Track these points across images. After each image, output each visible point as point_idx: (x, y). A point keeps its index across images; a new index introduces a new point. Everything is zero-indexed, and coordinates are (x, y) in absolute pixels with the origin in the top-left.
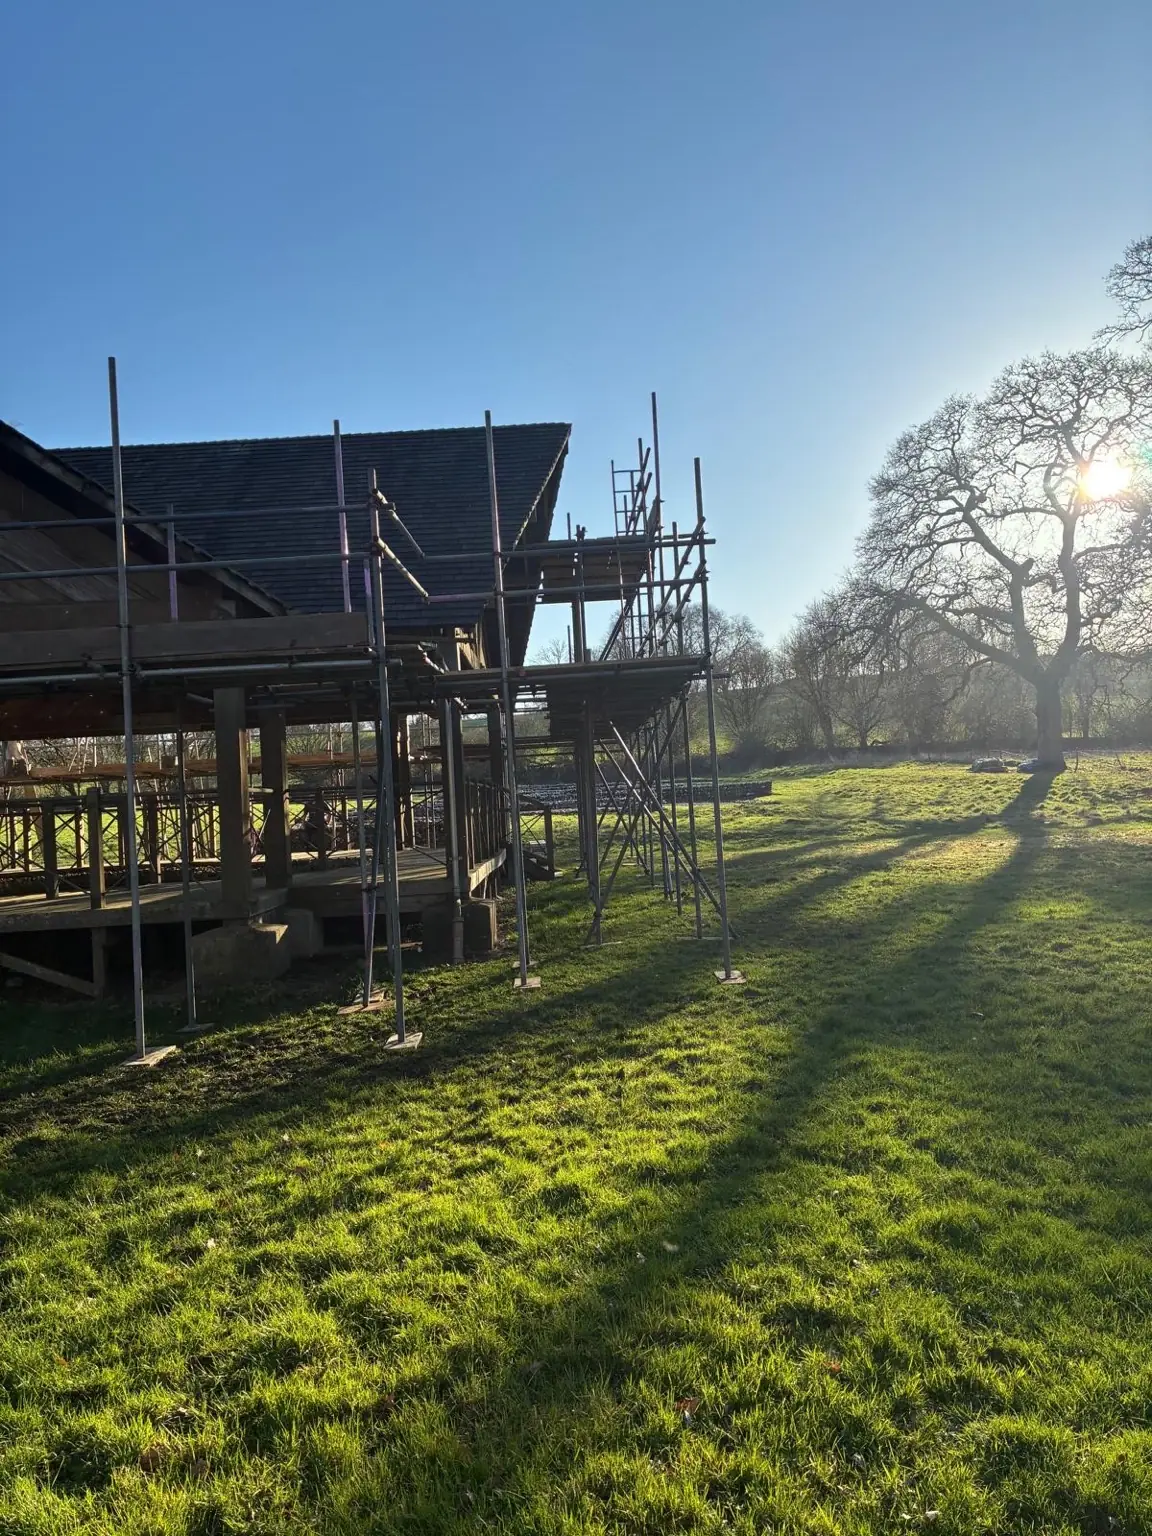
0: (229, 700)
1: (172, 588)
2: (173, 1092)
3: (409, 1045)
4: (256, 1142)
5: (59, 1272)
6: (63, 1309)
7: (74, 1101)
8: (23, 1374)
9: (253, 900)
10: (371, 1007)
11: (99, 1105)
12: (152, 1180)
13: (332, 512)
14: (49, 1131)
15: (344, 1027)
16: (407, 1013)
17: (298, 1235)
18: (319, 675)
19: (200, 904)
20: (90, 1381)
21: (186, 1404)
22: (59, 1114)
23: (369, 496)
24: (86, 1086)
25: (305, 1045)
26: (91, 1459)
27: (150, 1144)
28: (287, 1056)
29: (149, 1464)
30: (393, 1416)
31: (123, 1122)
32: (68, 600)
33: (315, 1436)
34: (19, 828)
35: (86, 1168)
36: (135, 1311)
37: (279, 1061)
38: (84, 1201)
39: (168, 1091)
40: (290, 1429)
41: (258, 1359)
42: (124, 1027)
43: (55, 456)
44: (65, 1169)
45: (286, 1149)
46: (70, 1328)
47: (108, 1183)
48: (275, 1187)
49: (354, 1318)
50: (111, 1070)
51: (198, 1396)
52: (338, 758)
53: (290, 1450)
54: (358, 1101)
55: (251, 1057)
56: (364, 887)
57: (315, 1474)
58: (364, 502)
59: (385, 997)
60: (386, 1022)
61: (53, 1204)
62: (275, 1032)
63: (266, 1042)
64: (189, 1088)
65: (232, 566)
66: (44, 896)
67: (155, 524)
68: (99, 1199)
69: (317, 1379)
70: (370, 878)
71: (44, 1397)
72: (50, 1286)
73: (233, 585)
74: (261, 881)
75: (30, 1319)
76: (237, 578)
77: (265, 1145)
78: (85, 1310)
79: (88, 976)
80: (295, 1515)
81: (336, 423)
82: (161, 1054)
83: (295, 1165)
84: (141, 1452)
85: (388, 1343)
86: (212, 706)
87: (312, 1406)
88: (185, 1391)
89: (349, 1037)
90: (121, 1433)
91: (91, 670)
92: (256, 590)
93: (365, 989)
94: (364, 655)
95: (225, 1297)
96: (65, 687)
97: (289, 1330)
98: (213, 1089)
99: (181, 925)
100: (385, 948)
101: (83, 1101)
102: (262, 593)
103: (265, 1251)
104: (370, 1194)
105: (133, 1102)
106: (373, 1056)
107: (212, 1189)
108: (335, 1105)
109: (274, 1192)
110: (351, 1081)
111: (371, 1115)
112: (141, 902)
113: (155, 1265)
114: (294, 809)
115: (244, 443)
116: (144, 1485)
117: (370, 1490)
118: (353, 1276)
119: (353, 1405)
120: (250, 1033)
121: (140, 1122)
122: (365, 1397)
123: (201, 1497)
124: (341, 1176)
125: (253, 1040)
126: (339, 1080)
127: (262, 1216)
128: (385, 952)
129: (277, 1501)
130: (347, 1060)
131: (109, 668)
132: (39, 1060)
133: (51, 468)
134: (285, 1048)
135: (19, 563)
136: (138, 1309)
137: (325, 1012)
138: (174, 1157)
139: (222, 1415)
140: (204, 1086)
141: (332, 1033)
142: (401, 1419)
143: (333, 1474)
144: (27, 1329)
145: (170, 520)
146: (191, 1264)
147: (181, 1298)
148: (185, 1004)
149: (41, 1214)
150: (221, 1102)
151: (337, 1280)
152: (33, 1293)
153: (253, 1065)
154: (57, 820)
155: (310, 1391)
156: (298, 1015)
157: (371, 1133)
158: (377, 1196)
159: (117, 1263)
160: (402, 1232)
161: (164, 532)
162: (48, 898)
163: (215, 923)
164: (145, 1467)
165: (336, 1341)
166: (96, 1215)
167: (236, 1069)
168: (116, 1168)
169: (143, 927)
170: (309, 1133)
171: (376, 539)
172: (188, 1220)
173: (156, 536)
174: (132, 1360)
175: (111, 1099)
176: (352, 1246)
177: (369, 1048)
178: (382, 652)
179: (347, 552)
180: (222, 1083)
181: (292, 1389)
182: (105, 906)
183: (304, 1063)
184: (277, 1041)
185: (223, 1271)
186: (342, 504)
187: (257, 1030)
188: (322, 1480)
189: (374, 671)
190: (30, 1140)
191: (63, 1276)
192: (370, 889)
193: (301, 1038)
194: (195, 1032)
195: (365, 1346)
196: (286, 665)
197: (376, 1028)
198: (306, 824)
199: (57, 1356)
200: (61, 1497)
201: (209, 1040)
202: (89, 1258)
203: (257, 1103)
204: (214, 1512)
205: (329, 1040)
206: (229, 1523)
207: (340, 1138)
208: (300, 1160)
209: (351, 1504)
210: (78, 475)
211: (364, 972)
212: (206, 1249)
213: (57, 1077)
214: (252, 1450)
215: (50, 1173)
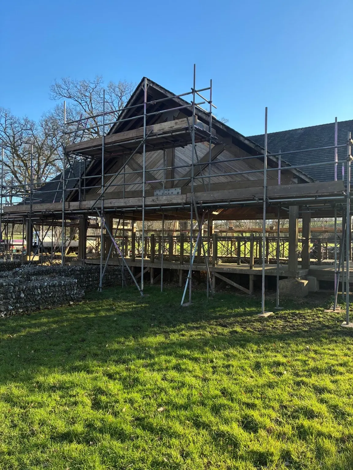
0: (294, 209)
1: (279, 175)
2: (272, 325)
3: (350, 326)
4: (298, 346)
5: (242, 368)
6: (244, 379)
7: (245, 322)
8: (234, 394)
9: (298, 272)
10: (336, 311)
11: (252, 325)
12: (267, 349)
13: (333, 148)
14: (238, 329)
15: (326, 316)
16: (350, 315)
17: (313, 378)
18: (325, 201)
19: (281, 271)
20: (252, 401)
21: (279, 417)
22: (241, 325)
23: (348, 141)
24: (248, 319)
25: (313, 319)
26: (252, 424)
27: (266, 339)
28: (307, 321)
29: (269, 431)
30: (347, 443)
31: (258, 331)
32: (249, 180)
33: (320, 440)
34: (230, 245)
35: (249, 342)
36: (263, 386)
37: (305, 323)
38: (249, 350)
39: (271, 325)
40: (312, 436)
41: (301, 412)
42: (258, 305)
43: (247, 139)
44: (243, 340)
45: (308, 350)
46: (246, 385)
47: (255, 347)
48: (305, 361)
49: (333, 409)
50: (255, 316)
51: (283, 416)
52: (326, 229)
53: (312, 442)
54: (332, 341)
55: (296, 320)
56: (335, 272)
57: (320, 453)
58: (346, 144)
59: (341, 309)
60: (342, 317)
61: (240, 349)
62: (303, 314)
63: (301, 316)
64: (277, 325)
65: (297, 168)
66: (237, 264)
67: (274, 156)
68: (252, 351)
69: (321, 423)
70: (337, 269)
71: (239, 402)
72: (240, 372)
73: (297, 174)
74: (300, 266)
75: (235, 379)
76: (299, 171)
77: (301, 347)
78: (250, 382)
79: (248, 288)
80: (314, 462)
81: (336, 118)
82: (269, 314)
83: (311, 356)
84: (266, 427)
85: (345, 420)
86: (288, 211)
87: (319, 431)
88: (279, 413)
89: (328, 320)
90: (261, 419)
91: (255, 200)
92: (304, 175)
93: (334, 305)
94: (342, 195)
95: (290, 390)
96: (247, 205)
97: (311, 406)
98: (284, 328)
99: (276, 277)
100: (341, 293)
101: (247, 323)
102: (307, 176)
103: (302, 380)
104: (337, 372)
105: (261, 326)
106: (337, 327)
107: (285, 356)
108: (324, 340)
109: (305, 363)
110: (330, 334)
111: (337, 346)
112: (265, 269)
113: (269, 374)
114: (311, 245)
115: (301, 129)
116: (268, 437)
117: (339, 463)
118: (332, 396)
119: (333, 435)
120: (295, 312)
121: (263, 332)
122: (338, 435)
123: (285, 446)
124: (327, 363)
125: (296, 315)
126: (326, 333)
127: (301, 369)
128: (341, 294)
129: (308, 456)
130: (328, 327)
131: (260, 199)
132: (235, 309)
133: (247, 142)
134: (307, 319)
135: (236, 170)
136: (264, 385)
137: (320, 310)
138: (273, 344)
139: (291, 424)
140: (281, 325)
141: (322, 317)
142: (350, 445)
143: (326, 454)
144: (234, 382)
145: (280, 155)
146: (279, 377)
147: (277, 386)
148: (275, 300)
149: (238, 351)
150: (287, 331)
151: (326, 396)
152: (236, 372)
153: (296, 322)
154: (241, 243)
155: (319, 427)
156: (311, 309)
157: (337, 352)
158: (340, 373)
159: (258, 371)
160: (350, 386)
161: (278, 159)
162: (238, 265)
163: (286, 278)
164: (268, 431)
165: (327, 414)
166: (252, 355)
167: (291, 323)
168: (257, 343)
169: (265, 276)
170: (315, 347)
171: (349, 156)
172: (278, 364)
173: (275, 160)
174: (263, 399)
175: (255, 324)
176: (332, 386)
177: (336, 324)
178: (348, 194)
179: (337, 161)
180: (287, 326)
181: (313, 424)
182: (254, 269)
183: (313, 325)
184: (304, 316)
185: (289, 382)
186: (336, 145)
187: (297, 312)
188: (323, 455)
189: (345, 200)
190: (234, 331)
191: (243, 370)
192: (338, 273)
193: (312, 317)
194: (278, 309)
195: (337, 419)
196: (314, 198)
197: (338, 318)
198: (313, 250)
199: (242, 392)
200: (244, 431)
201: (283, 312)
202: (250, 367)
203: (298, 334)
204: (288, 452)
205: (321, 319)
206: (293, 457)
207: (326, 351)
208: (312, 355)
209: (332, 465)
210: (254, 143)
211: (334, 299)
212: (284, 373)
213: (240, 315)
214: (300, 438)
215: (239, 341)
